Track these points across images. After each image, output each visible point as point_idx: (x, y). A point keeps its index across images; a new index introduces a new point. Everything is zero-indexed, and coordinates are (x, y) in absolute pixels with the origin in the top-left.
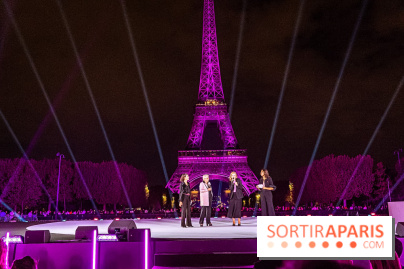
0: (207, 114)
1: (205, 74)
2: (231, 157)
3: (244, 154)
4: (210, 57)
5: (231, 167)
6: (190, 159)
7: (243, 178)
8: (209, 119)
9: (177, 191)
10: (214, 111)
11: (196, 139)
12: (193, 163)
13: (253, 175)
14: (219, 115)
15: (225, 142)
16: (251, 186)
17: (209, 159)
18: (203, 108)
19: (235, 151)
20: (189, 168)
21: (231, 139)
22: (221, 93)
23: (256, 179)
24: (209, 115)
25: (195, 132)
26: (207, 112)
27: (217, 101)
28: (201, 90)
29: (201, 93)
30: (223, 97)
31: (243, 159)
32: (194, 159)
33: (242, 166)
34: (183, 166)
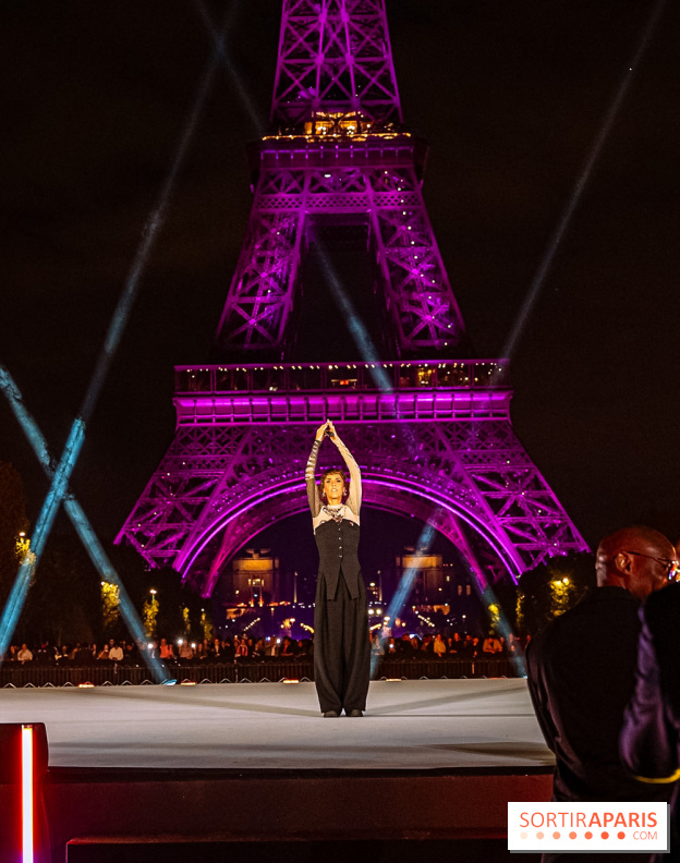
0: (318, 187)
2: (432, 394)
3: (497, 384)
5: (433, 445)
6: (233, 406)
7: (488, 499)
8: (324, 210)
9: (172, 559)
10: (351, 169)
11: (261, 310)
12: (250, 427)
13: (537, 485)
14: (377, 190)
15: (405, 320)
16: (527, 535)
17: (327, 405)
18: (295, 155)
19: (449, 367)
20: (227, 449)
21: (431, 308)
22: (385, 79)
23: (551, 500)
24: (322, 190)
25: (256, 274)
26: (316, 175)
27: (366, 120)
28: (288, 66)
29: (285, 82)
30: (396, 100)
31: (491, 404)
32: (252, 406)
33: (484, 435)
34: (197, 439)
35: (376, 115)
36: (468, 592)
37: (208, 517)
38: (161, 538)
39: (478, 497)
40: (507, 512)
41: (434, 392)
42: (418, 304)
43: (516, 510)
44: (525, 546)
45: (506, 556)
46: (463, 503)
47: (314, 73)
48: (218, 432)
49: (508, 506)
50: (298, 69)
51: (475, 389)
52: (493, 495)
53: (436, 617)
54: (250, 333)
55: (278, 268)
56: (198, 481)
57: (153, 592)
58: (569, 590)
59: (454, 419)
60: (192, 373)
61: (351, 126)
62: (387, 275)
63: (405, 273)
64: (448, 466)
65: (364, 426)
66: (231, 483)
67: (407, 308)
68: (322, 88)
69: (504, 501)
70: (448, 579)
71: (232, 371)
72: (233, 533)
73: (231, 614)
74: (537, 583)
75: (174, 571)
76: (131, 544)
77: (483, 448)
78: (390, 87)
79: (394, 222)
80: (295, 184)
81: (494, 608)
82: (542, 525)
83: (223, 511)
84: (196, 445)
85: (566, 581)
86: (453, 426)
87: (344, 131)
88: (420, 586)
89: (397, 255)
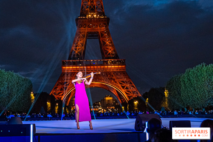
3: (123, 64)
5: (111, 76)
6: (73, 68)
7: (122, 86)
8: (90, 31)
9: (61, 98)
10: (95, 23)
11: (78, 50)
12: (76, 72)
13: (131, 83)
14: (100, 27)
15: (105, 52)
16: (129, 93)
17: (91, 68)
18: (85, 21)
19: (114, 61)
20: (72, 77)
21: (110, 49)
23: (134, 86)
24: (90, 27)
25: (77, 43)
26: (89, 24)
27: (98, 14)
31: (122, 68)
32: (76, 68)
33: (121, 74)
34: (66, 74)
35: (100, 13)
36: (118, 104)
37: (68, 90)
38: (59, 94)
39: (120, 85)
40: (125, 89)
41: (111, 65)
42: (108, 49)
43: (127, 88)
44: (129, 95)
45: (125, 97)
46: (117, 87)
47: (88, 6)
48: (70, 73)
49: (125, 87)
50: (85, 5)
51: (118, 65)
52: (123, 85)
54: (76, 54)
55: (81, 42)
56: (67, 82)
57: (57, 104)
58: (138, 104)
59: (115, 71)
60: (65, 62)
61: (95, 16)
62: (102, 43)
63: (105, 43)
64: (114, 80)
67: (106, 49)
68: (90, 8)
69: (125, 86)
70: (114, 102)
71: (73, 61)
72: (73, 93)
74: (131, 102)
75: (61, 100)
76: (53, 95)
77: (121, 76)
78: (102, 8)
79: (103, 33)
80: (85, 26)
81: (123, 107)
82: (132, 91)
83: (71, 89)
84: (66, 76)
85: (137, 102)
86: (115, 72)
87: (94, 16)
88: (109, 103)
89: (104, 39)
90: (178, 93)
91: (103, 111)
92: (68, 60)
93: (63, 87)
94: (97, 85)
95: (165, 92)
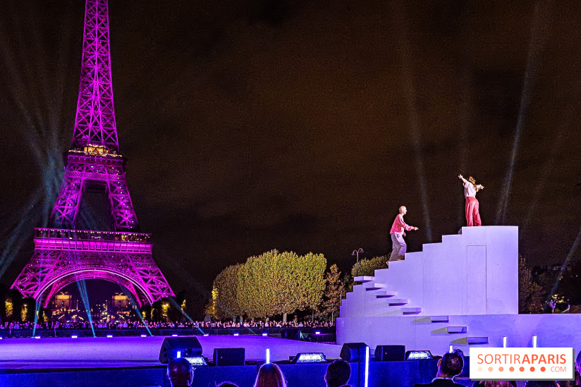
0: (88, 170)
1: (86, 98)
2: (126, 244)
3: (148, 241)
4: (96, 68)
5: (126, 260)
6: (56, 243)
7: (144, 279)
8: (91, 179)
9: (32, 294)
10: (101, 165)
11: (67, 211)
12: (62, 251)
13: (159, 275)
14: (109, 174)
15: (118, 218)
16: (155, 290)
17: (90, 245)
18: (81, 158)
19: (132, 235)
20: (54, 258)
21: (127, 215)
22: (113, 136)
23: (163, 279)
24: (90, 171)
25: (65, 198)
26: (88, 166)
27: (106, 149)
28: (79, 127)
29: (78, 132)
30: (117, 143)
31: (146, 248)
32: (63, 243)
33: (142, 258)
34: (42, 254)
35: (110, 147)
37: (46, 280)
38: (28, 287)
39: (140, 277)
40: (149, 283)
42: (122, 213)
43: (152, 282)
44: (155, 294)
45: (148, 296)
46: (135, 279)
47: (88, 130)
48: (50, 252)
49: (150, 281)
50: (83, 128)
51: (140, 243)
52: (145, 277)
53: (124, 315)
54: (63, 218)
55: (74, 197)
56: (43, 268)
57: (25, 305)
58: (168, 308)
59: (133, 252)
60: (41, 231)
61: (101, 151)
62: (112, 203)
63: (118, 203)
64: (131, 267)
65: (103, 253)
66: (55, 269)
67: (119, 214)
68: (91, 136)
69: (149, 279)
70: (129, 303)
71: (56, 231)
72: (55, 286)
73: (54, 313)
74: (158, 306)
75: (33, 299)
76: (17, 289)
77: (143, 262)
78: (115, 139)
79: (115, 185)
81: (144, 313)
82: (160, 287)
83: (51, 279)
84: (42, 256)
85: (167, 305)
86: (133, 255)
87: (98, 152)
88: (120, 306)
89: (116, 196)
90: (233, 294)
91: (110, 317)
92: (47, 227)
93: (38, 276)
94: (100, 275)
95: (213, 292)
